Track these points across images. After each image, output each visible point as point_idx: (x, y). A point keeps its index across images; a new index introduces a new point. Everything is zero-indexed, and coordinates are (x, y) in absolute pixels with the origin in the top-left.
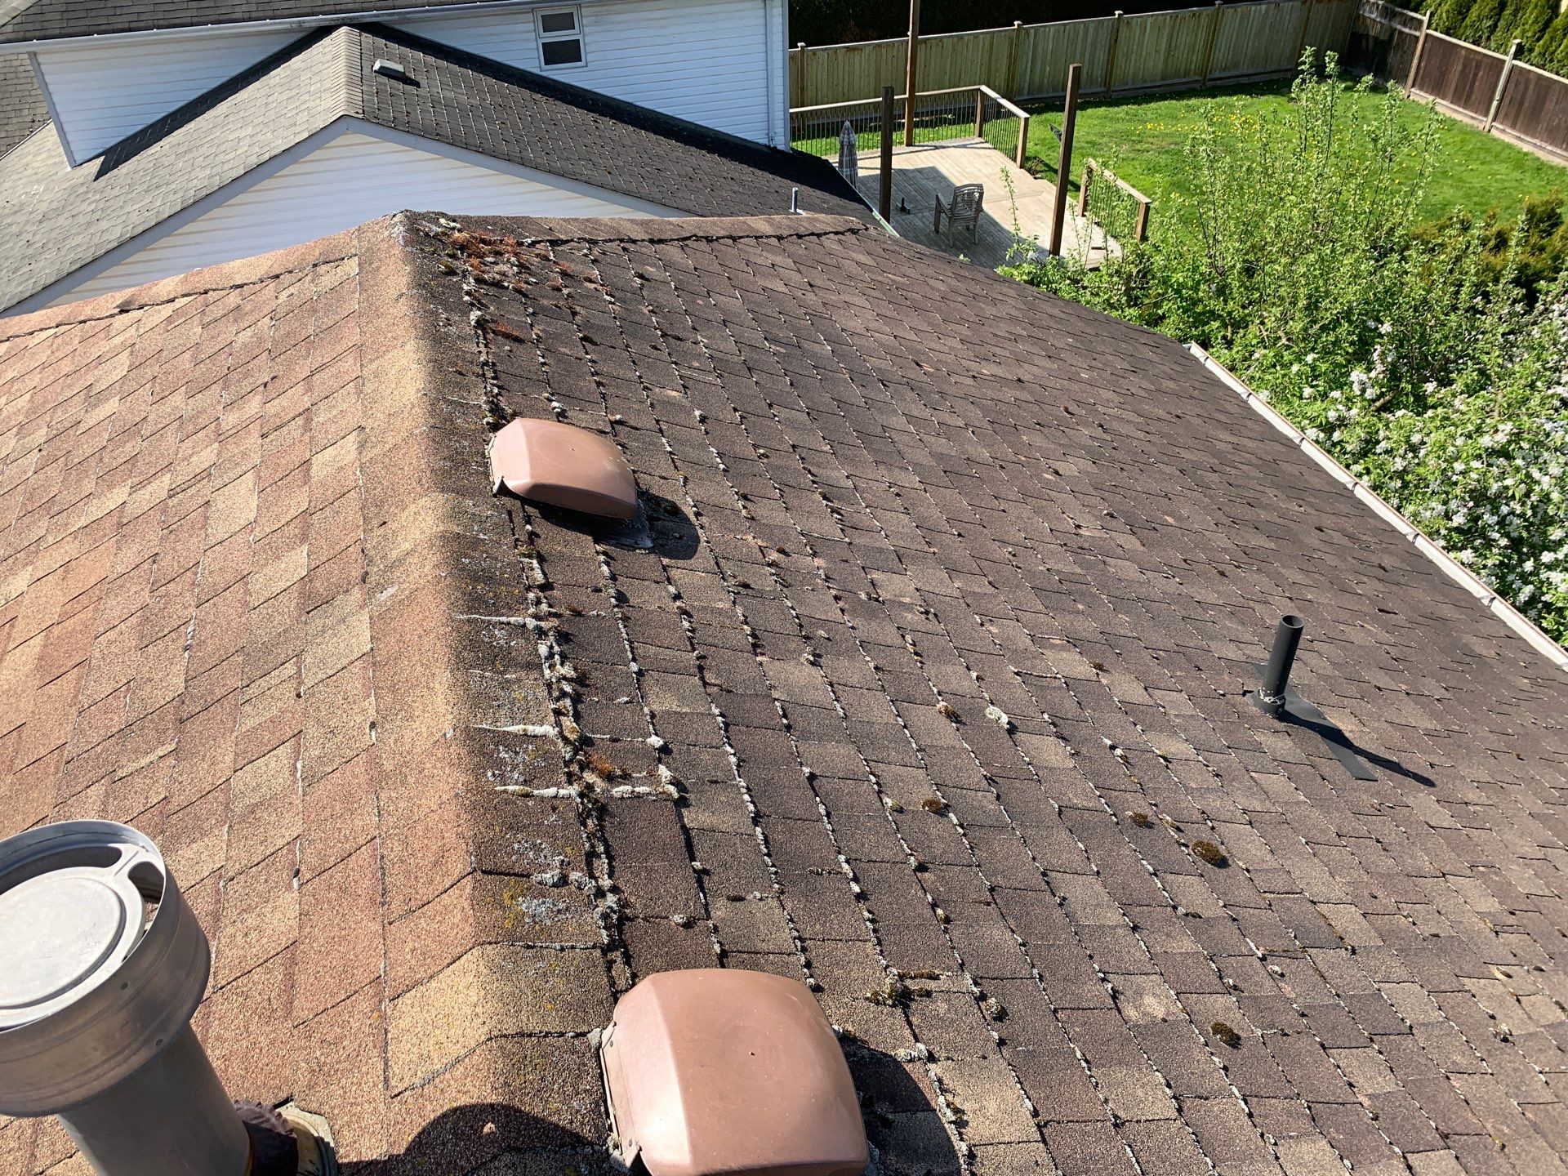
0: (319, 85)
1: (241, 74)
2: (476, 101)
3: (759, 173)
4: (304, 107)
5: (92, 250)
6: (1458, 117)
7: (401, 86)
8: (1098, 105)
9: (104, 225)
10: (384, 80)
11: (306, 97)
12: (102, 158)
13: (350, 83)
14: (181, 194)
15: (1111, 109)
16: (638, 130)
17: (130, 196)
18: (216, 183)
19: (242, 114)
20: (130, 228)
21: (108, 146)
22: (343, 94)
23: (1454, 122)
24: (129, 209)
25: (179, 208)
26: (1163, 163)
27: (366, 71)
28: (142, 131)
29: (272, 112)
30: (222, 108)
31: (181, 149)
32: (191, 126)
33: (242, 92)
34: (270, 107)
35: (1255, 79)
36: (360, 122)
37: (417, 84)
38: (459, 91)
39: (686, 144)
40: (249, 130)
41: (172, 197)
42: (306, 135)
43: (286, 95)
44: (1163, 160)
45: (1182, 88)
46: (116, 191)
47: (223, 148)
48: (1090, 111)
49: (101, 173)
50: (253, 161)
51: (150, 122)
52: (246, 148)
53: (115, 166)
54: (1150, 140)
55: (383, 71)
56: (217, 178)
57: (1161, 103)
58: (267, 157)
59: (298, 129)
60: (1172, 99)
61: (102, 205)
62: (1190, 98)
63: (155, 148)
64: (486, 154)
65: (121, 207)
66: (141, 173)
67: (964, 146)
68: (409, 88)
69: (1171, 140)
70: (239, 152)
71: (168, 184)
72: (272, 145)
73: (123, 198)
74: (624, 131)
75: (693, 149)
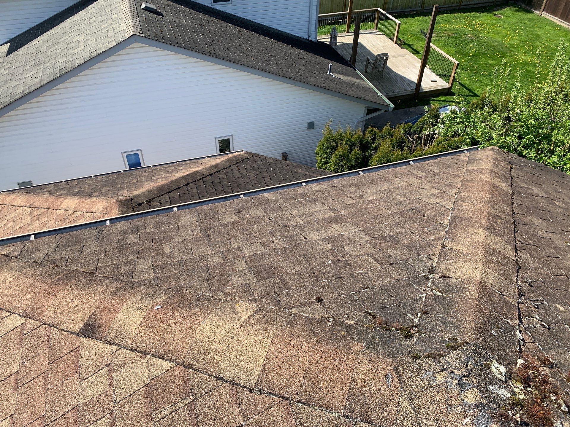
0: (116, 15)
1: (74, 5)
2: (189, 23)
3: (310, 54)
4: (111, 27)
5: (9, 98)
6: (562, 24)
7: (155, 16)
8: (419, 15)
9: (14, 83)
10: (147, 13)
11: (110, 22)
12: (9, 44)
13: (133, 16)
14: (52, 70)
15: (424, 17)
16: (257, 35)
17: (25, 68)
18: (70, 66)
19: (78, 27)
20: (27, 87)
21: (12, 37)
22: (130, 22)
23: (560, 27)
24: (25, 75)
25: (52, 79)
26: (450, 42)
27: (138, 8)
28: (28, 31)
29: (94, 28)
30: (67, 23)
31: (49, 44)
32: (52, 31)
33: (76, 15)
34: (92, 25)
35: (480, 5)
36: (142, 38)
37: (161, 15)
38: (181, 18)
39: (278, 41)
40: (83, 37)
41: (47, 72)
42: (114, 44)
43: (100, 19)
44: (450, 41)
45: (451, 8)
46: (18, 64)
47: (70, 46)
48: (416, 18)
49: (9, 52)
50: (88, 55)
51: (31, 27)
52: (83, 47)
53: (16, 50)
54: (445, 32)
55: (146, 9)
56: (70, 63)
57: (444, 15)
58: (95, 54)
59: (109, 40)
60: (448, 13)
61: (11, 71)
62: (455, 13)
63: (35, 42)
64: (200, 53)
65: (22, 74)
66: (30, 56)
67: (370, 33)
68: (159, 17)
69: (453, 32)
70: (80, 49)
71: (44, 63)
72: (97, 47)
73: (21, 68)
74: (252, 35)
75: (281, 43)
